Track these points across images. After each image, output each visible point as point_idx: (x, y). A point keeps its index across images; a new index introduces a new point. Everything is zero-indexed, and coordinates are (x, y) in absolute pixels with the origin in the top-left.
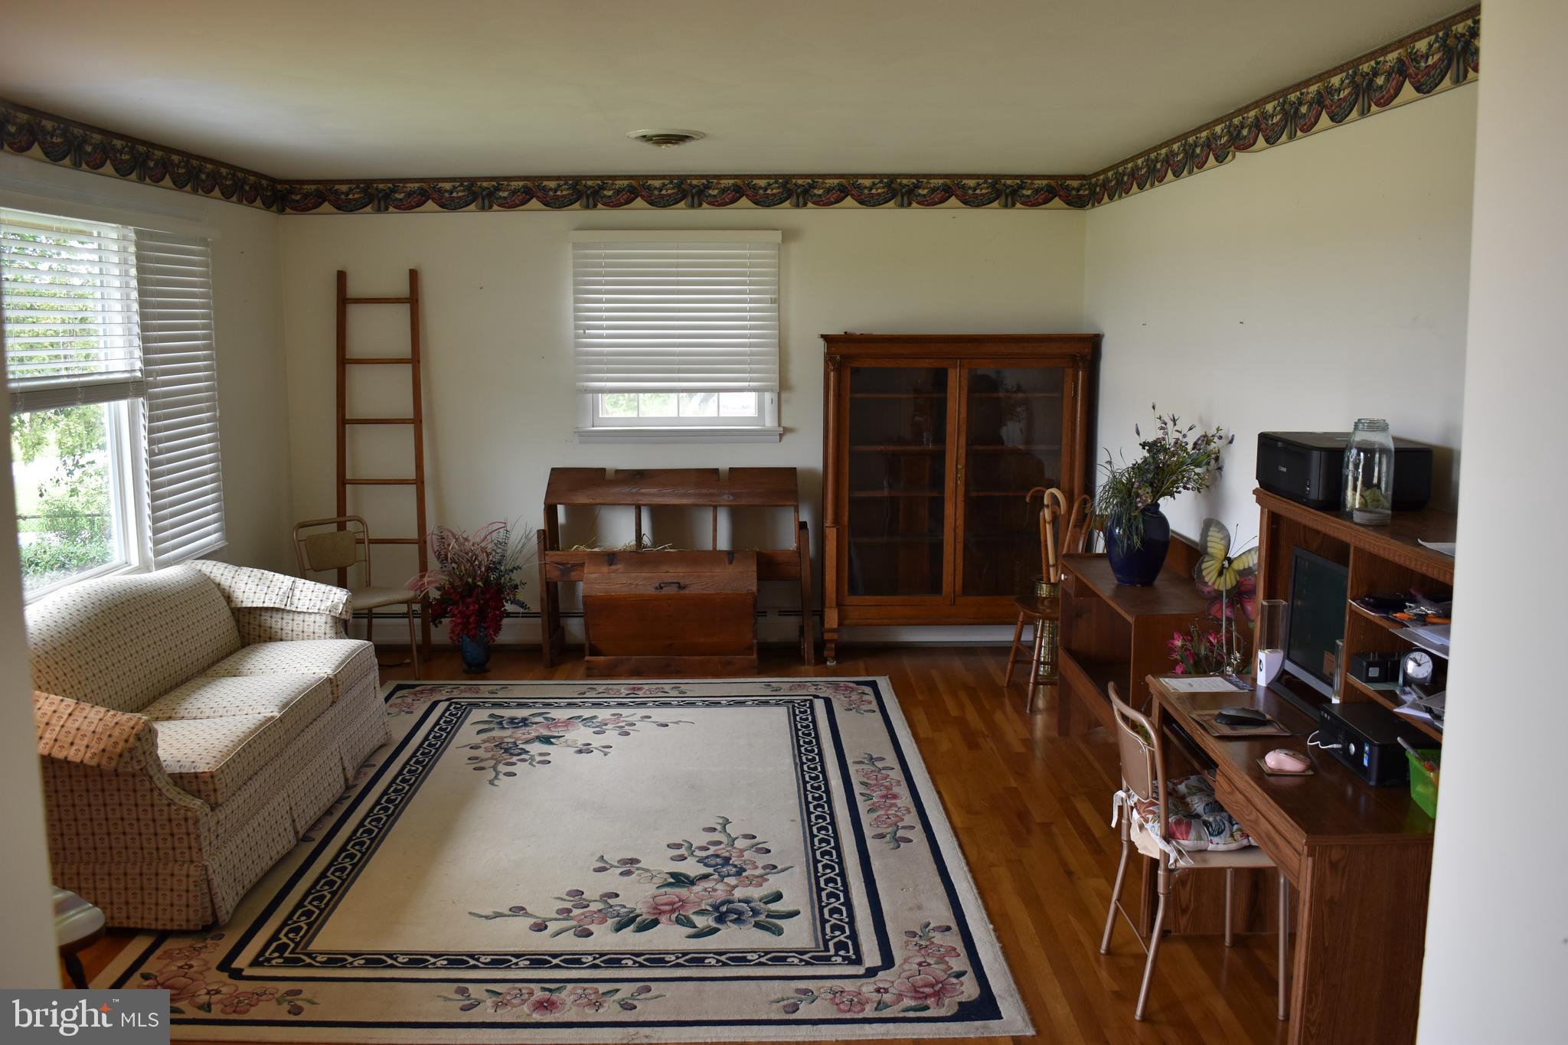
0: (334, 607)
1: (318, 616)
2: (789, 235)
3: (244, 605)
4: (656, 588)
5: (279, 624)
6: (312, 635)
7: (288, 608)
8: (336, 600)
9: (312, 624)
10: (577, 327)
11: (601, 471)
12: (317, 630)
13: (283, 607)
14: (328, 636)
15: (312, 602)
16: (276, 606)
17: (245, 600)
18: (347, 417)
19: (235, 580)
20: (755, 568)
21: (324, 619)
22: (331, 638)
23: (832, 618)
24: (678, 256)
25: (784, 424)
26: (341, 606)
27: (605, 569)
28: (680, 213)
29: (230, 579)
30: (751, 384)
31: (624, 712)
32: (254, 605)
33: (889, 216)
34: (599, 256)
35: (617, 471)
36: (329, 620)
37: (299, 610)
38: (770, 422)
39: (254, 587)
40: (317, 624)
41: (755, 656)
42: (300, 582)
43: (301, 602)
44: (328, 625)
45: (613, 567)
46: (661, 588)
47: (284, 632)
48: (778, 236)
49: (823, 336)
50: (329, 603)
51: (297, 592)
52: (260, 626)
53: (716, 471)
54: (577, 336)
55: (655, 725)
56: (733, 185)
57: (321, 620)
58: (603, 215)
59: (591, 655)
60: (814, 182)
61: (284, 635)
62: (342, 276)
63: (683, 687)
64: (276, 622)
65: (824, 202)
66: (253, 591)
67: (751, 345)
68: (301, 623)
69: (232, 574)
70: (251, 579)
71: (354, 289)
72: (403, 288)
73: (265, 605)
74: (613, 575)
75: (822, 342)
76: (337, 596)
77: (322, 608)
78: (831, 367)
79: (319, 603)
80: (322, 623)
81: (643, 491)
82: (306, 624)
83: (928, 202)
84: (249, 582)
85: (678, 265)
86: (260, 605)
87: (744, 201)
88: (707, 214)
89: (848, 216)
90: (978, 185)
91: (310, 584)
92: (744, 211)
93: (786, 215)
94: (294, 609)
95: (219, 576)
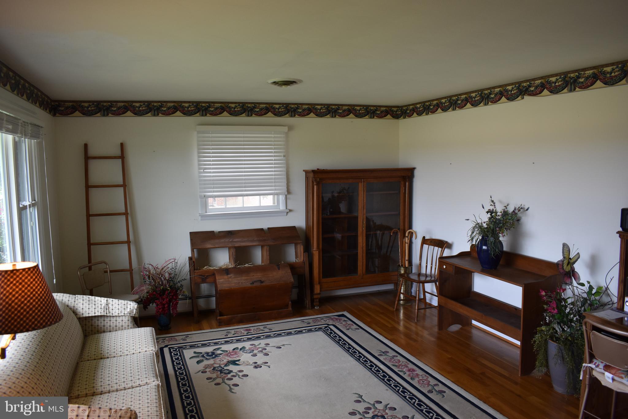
0: (132, 311)
1: (124, 317)
2: (291, 128)
3: (84, 316)
4: (251, 284)
5: (103, 323)
6: (121, 327)
7: (108, 315)
8: (132, 308)
9: (121, 322)
10: (200, 169)
11: (212, 232)
12: (124, 325)
13: (106, 315)
14: (129, 327)
15: (120, 310)
16: (102, 314)
17: (84, 313)
18: (90, 213)
19: (76, 303)
20: (290, 271)
21: (127, 318)
22: (131, 328)
23: (317, 289)
24: (244, 137)
25: (289, 207)
26: (135, 310)
27: (226, 277)
28: (243, 119)
29: (73, 302)
30: (275, 191)
31: (256, 342)
32: (90, 315)
33: (327, 121)
34: (209, 137)
35: (219, 232)
36: (130, 319)
37: (114, 315)
38: (282, 207)
39: (87, 306)
40: (124, 322)
41: (290, 309)
42: (110, 300)
43: (114, 311)
44: (130, 321)
45: (229, 276)
46: (253, 283)
47: (105, 327)
48: (286, 129)
49: (304, 171)
50: (129, 310)
51: (110, 306)
52: (92, 325)
53: (262, 229)
54: (200, 173)
55: (275, 348)
56: (265, 107)
57: (125, 319)
58: (209, 119)
59: (220, 316)
60: (298, 106)
61: (105, 329)
62: (86, 146)
63: (268, 326)
64: (101, 323)
65: (302, 115)
66: (88, 308)
67: (275, 175)
68: (115, 322)
69: (73, 300)
70: (85, 301)
71: (92, 152)
72: (118, 153)
73: (96, 315)
74: (230, 279)
75: (304, 173)
76: (132, 306)
77: (126, 313)
78: (315, 183)
79: (123, 310)
80: (126, 321)
81: (235, 240)
82: (117, 322)
83: (343, 116)
84: (84, 303)
85: (244, 141)
86: (94, 315)
87: (270, 114)
88: (255, 119)
89: (311, 121)
90: (361, 109)
91: (115, 301)
92: (270, 118)
93: (287, 120)
94: (111, 315)
95: (67, 302)
